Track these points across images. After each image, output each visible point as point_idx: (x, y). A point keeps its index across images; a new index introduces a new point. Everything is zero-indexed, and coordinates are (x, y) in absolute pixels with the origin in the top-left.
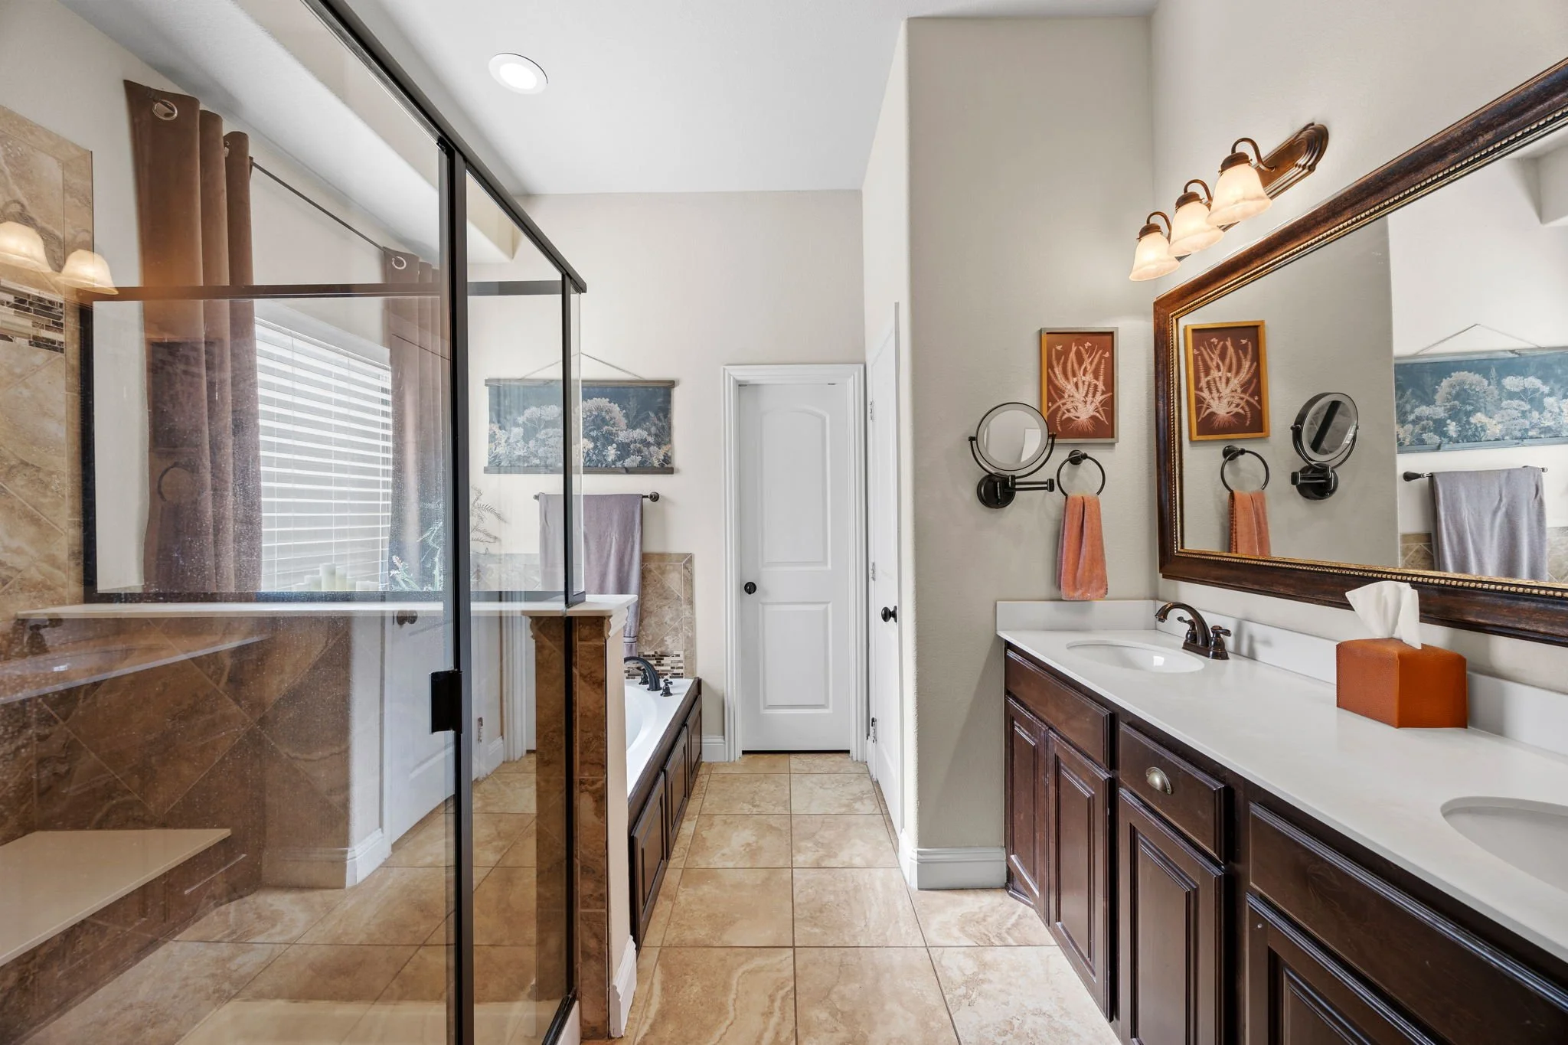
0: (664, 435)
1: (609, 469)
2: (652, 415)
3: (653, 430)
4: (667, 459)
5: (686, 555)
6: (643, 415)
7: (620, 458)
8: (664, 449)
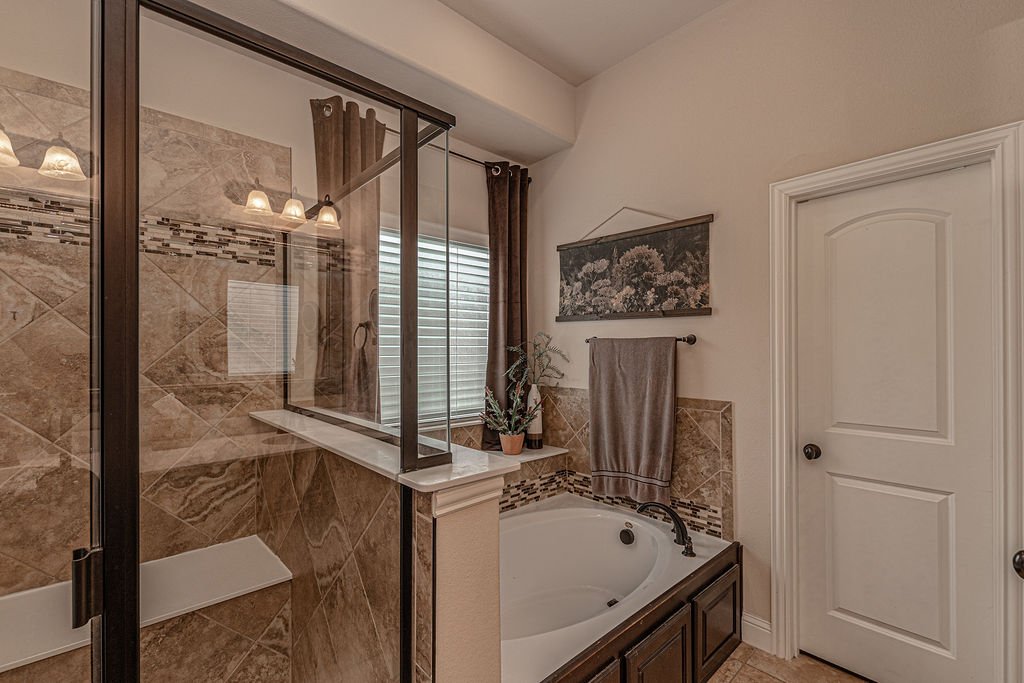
0: (701, 275)
1: (649, 314)
2: (689, 254)
3: (690, 269)
4: (705, 299)
5: (724, 404)
6: (679, 257)
7: (658, 301)
8: (702, 288)
